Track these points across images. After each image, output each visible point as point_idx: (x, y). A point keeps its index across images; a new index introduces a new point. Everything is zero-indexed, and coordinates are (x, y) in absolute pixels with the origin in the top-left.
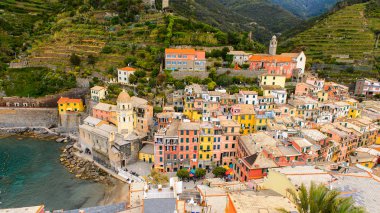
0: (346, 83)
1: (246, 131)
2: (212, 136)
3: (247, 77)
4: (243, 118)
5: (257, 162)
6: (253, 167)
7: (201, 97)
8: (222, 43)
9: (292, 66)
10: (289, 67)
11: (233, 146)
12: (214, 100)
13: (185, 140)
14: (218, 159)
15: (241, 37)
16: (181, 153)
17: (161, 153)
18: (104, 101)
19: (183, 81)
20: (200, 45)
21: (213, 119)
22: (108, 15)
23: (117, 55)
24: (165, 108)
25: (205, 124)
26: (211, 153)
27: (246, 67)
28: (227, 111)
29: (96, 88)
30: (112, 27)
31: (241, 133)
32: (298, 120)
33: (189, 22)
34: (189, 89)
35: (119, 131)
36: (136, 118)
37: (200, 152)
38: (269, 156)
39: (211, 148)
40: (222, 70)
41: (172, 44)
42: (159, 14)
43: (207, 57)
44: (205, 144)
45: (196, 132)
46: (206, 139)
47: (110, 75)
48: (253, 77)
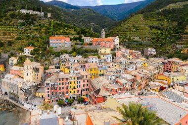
0: (139, 50)
1: (93, 77)
2: (76, 80)
3: (92, 49)
4: (91, 70)
5: (101, 93)
6: (99, 96)
7: (69, 61)
8: (78, 33)
9: (113, 43)
10: (112, 44)
11: (87, 85)
12: (76, 61)
13: (61, 84)
14: (80, 93)
15: (88, 30)
16: (59, 91)
17: (48, 92)
18: (16, 65)
19: (59, 53)
20: (67, 34)
21: (76, 72)
22: (20, 21)
23: (24, 41)
24: (50, 67)
25: (72, 75)
26: (76, 90)
27: (91, 44)
28: (83, 67)
29: (12, 58)
30: (22, 27)
31: (91, 78)
32: (119, 69)
33: (61, 24)
34: (63, 57)
35: (25, 81)
36: (34, 73)
37: (70, 90)
38: (107, 89)
39: (76, 87)
40: (79, 46)
41: (53, 34)
42: (46, 20)
43: (71, 40)
44: (72, 85)
45: (67, 79)
46: (73, 83)
47: (20, 51)
48: (95, 49)
